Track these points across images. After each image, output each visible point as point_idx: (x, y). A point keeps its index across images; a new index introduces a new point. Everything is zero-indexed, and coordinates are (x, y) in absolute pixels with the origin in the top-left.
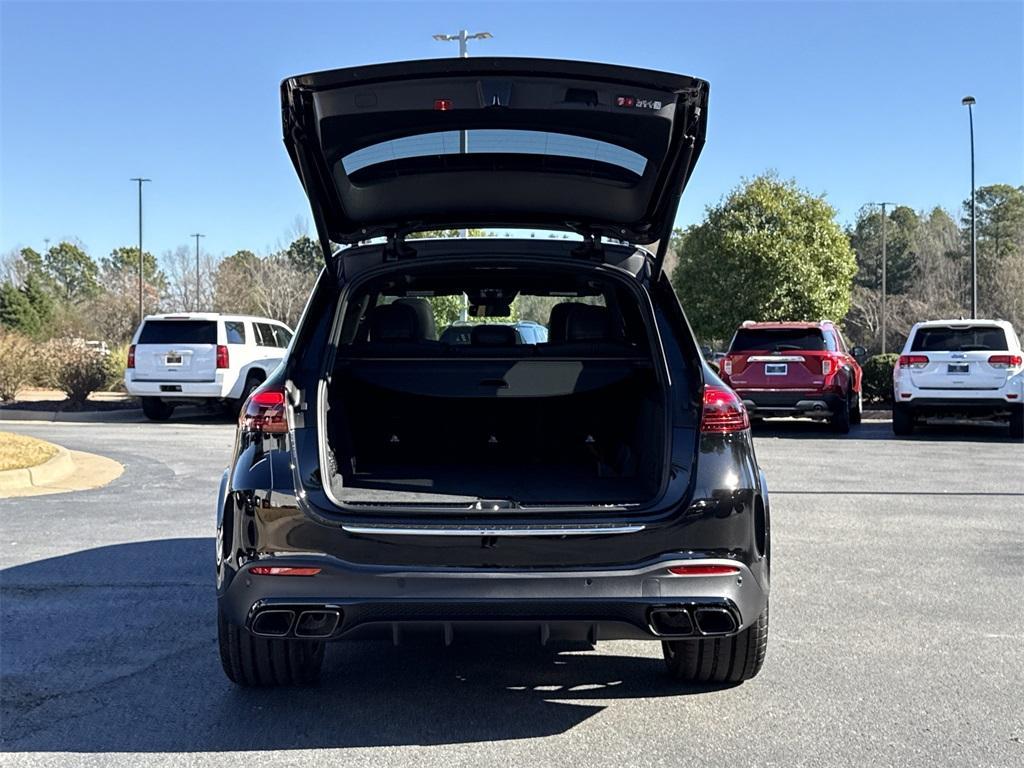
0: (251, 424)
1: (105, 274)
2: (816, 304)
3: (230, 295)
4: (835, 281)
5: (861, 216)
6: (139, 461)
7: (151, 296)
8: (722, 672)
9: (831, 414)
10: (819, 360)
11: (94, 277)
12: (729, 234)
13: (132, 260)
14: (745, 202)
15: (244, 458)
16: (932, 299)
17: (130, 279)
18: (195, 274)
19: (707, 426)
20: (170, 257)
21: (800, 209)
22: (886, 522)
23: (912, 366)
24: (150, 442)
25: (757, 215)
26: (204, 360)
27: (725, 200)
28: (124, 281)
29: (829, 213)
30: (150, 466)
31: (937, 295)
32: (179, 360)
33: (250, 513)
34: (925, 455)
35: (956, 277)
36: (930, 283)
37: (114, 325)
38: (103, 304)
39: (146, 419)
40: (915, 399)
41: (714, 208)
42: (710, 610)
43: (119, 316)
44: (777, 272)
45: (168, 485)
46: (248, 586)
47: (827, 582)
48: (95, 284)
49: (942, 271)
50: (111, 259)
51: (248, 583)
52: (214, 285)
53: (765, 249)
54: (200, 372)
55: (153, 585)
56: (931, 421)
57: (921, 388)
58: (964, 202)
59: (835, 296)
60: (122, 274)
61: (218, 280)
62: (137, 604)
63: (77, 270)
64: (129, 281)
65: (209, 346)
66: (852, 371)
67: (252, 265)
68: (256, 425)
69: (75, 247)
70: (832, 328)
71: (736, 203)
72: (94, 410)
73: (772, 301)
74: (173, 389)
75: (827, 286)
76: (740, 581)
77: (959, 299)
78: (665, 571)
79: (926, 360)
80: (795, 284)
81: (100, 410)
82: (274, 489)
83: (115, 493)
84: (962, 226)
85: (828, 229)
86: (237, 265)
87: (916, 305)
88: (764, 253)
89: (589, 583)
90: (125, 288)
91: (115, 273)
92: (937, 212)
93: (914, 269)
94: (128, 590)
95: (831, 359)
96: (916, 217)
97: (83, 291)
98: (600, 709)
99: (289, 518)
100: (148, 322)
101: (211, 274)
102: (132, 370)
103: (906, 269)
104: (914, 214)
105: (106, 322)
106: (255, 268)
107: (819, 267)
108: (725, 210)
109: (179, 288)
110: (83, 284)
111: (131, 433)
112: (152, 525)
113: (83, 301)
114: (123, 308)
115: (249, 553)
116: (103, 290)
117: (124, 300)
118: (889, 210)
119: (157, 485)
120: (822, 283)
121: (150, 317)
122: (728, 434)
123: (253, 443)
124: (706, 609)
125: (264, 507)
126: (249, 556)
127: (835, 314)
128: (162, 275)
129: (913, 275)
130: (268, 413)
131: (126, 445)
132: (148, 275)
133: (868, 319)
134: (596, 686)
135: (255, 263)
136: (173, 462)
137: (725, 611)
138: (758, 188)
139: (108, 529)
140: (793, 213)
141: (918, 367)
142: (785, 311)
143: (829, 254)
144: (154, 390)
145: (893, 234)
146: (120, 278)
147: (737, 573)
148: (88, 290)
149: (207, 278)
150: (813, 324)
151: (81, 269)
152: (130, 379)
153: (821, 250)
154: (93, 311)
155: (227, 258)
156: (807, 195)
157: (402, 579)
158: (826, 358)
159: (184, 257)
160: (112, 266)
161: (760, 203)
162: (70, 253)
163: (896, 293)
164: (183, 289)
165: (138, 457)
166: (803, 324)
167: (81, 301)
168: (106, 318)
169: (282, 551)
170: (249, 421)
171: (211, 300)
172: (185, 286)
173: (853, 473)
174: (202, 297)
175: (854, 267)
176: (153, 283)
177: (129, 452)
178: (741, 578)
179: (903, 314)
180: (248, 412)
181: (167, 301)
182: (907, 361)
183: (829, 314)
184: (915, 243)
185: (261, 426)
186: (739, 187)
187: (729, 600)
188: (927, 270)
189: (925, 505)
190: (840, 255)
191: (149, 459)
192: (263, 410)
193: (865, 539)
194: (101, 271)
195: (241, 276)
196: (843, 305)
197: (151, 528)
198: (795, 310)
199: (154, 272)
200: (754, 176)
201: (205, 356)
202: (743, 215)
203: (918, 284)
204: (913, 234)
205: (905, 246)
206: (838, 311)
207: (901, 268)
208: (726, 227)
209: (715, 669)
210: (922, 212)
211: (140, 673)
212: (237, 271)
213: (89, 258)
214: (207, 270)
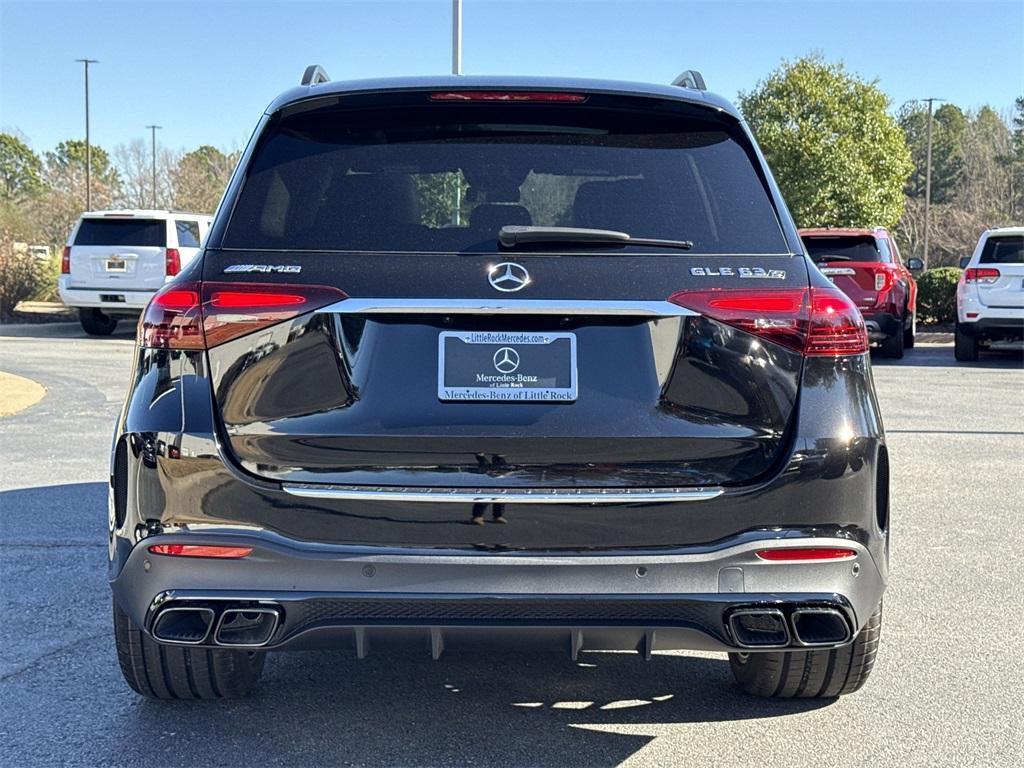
0: (152, 338)
1: (50, 171)
2: (865, 209)
3: (192, 196)
4: (886, 183)
5: (902, 116)
6: (66, 383)
7: (103, 196)
8: (815, 687)
9: (883, 337)
10: (870, 273)
11: (38, 174)
12: (766, 126)
13: (80, 155)
14: (785, 88)
15: (142, 388)
16: (977, 209)
17: (78, 176)
18: (151, 171)
19: (814, 346)
20: (123, 152)
21: (848, 98)
22: (974, 468)
23: (980, 281)
24: (84, 361)
25: (798, 105)
26: (152, 265)
27: (761, 85)
28: (71, 179)
29: (881, 102)
30: (78, 389)
31: (983, 206)
32: (121, 265)
33: (150, 465)
34: (997, 385)
35: (1005, 185)
36: (976, 191)
37: (60, 228)
38: (47, 204)
39: (86, 334)
40: (982, 320)
41: (748, 94)
42: (815, 611)
43: (67, 218)
44: (819, 171)
45: (97, 414)
46: (147, 571)
47: (919, 548)
48: (38, 181)
49: (990, 178)
50: (57, 154)
51: (147, 566)
52: (173, 184)
53: (808, 144)
54: (147, 280)
55: (56, 545)
56: (995, 345)
57: (990, 307)
58: (1018, 101)
59: (887, 199)
60: (69, 171)
61: (178, 179)
62: (28, 572)
63: (18, 165)
64: (77, 178)
65: (157, 249)
66: (908, 287)
67: (216, 162)
68: (158, 338)
69: (16, 139)
70: (886, 236)
71: (774, 89)
72: (23, 323)
73: (814, 204)
74: (115, 299)
75: (877, 188)
76: (856, 570)
77: (1007, 210)
78: (750, 555)
79: (996, 273)
80: (842, 185)
81: (32, 322)
82: (185, 431)
83: (29, 422)
84: (1012, 128)
85: (880, 121)
86: (200, 161)
87: (960, 216)
88: (807, 149)
89: (642, 573)
90: (73, 186)
91: (62, 170)
92: (986, 112)
93: (959, 176)
94: (21, 551)
95: (886, 272)
96: (963, 117)
97: (25, 189)
98: (648, 739)
99: (211, 473)
100: (86, 221)
101: (171, 172)
102: (67, 276)
103: (950, 175)
104: (961, 114)
105: (51, 225)
106: (220, 166)
107: (869, 165)
108: (761, 98)
109: (134, 188)
110: (24, 181)
111: (62, 350)
112: (68, 464)
113: (25, 200)
114: (70, 210)
115: (151, 525)
116: (47, 189)
117: (72, 200)
118: (936, 106)
119: (83, 414)
120: (873, 184)
121: (88, 215)
122: (841, 359)
123: (155, 365)
124: (809, 610)
125: (171, 456)
126: (148, 528)
127: (886, 221)
128: (115, 173)
129: (957, 183)
130: (176, 321)
131: (53, 364)
132: (98, 172)
133: (906, 231)
134: (639, 703)
135: (220, 160)
136: (106, 385)
137: (834, 612)
138: (800, 72)
139: (11, 468)
140: (841, 101)
141: (987, 282)
142: (829, 216)
143: (881, 149)
144: (93, 300)
145: (937, 136)
146: (67, 175)
147: (853, 557)
148: (31, 188)
149: (166, 177)
150: (865, 231)
151: (23, 164)
152: (65, 287)
153: (872, 145)
154: (36, 213)
155: (188, 155)
156: (856, 80)
157: (369, 565)
158: (880, 271)
159: (139, 153)
160: (58, 161)
161: (802, 90)
162: (10, 147)
163: (939, 202)
164: (138, 188)
165: (65, 378)
166: (853, 231)
167: (22, 201)
168: (51, 220)
169: (198, 522)
170: (149, 332)
171: (170, 202)
172: (141, 186)
173: (919, 407)
174: (159, 198)
175: (910, 165)
176: (105, 181)
177: (55, 372)
178: (858, 565)
179: (945, 226)
180: (148, 319)
181: (121, 201)
182: (974, 274)
183: (879, 221)
184: (960, 147)
185: (166, 340)
186: (779, 70)
187: (842, 597)
188: (974, 177)
189: (1015, 447)
190: (893, 152)
191: (77, 381)
192: (170, 316)
193: (954, 491)
194: (46, 167)
195: (203, 175)
196: (895, 210)
197: (66, 468)
198: (841, 217)
199: (105, 169)
200: (796, 58)
201: (153, 262)
202: (783, 104)
203: (963, 192)
204: (959, 136)
205: (950, 149)
206: (889, 217)
207: (946, 174)
208: (762, 118)
209: (804, 682)
210: (969, 111)
211: (17, 674)
212: (200, 168)
213: (31, 152)
214: (166, 167)
